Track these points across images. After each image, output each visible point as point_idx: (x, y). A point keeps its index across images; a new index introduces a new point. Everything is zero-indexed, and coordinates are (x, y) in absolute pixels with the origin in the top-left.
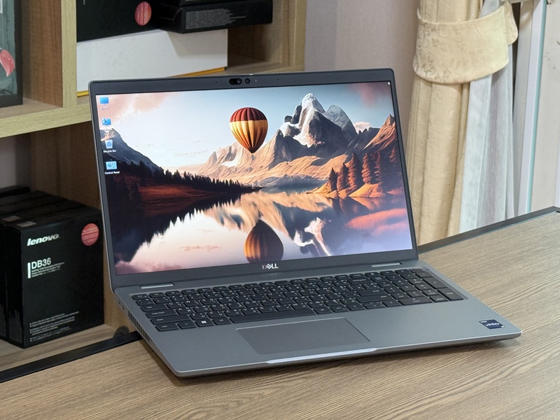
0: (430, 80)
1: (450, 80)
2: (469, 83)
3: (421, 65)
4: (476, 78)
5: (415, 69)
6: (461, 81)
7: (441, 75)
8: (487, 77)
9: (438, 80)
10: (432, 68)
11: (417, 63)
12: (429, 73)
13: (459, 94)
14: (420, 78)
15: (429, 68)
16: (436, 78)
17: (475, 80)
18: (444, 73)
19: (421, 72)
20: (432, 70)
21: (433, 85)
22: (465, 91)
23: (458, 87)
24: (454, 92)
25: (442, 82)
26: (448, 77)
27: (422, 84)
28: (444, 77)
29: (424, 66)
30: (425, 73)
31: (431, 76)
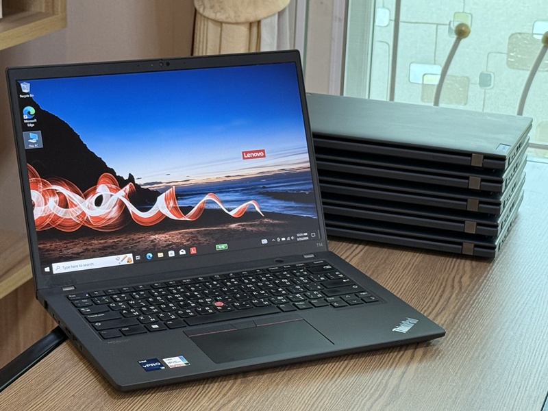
0: (221, 20)
1: (242, 19)
2: (259, 22)
3: (208, 6)
4: (265, 16)
5: (201, 10)
6: (252, 19)
7: (232, 15)
8: (274, 15)
9: (229, 20)
10: (222, 9)
11: (203, 4)
12: (218, 14)
13: (248, 32)
14: (208, 19)
15: (219, 9)
16: (227, 18)
17: (265, 18)
18: (235, 12)
19: (209, 13)
20: (222, 11)
21: (224, 25)
22: (255, 29)
23: (248, 26)
24: (244, 30)
25: (234, 21)
26: (239, 16)
27: (211, 24)
28: (235, 17)
29: (212, 7)
30: (214, 14)
31: (221, 17)
